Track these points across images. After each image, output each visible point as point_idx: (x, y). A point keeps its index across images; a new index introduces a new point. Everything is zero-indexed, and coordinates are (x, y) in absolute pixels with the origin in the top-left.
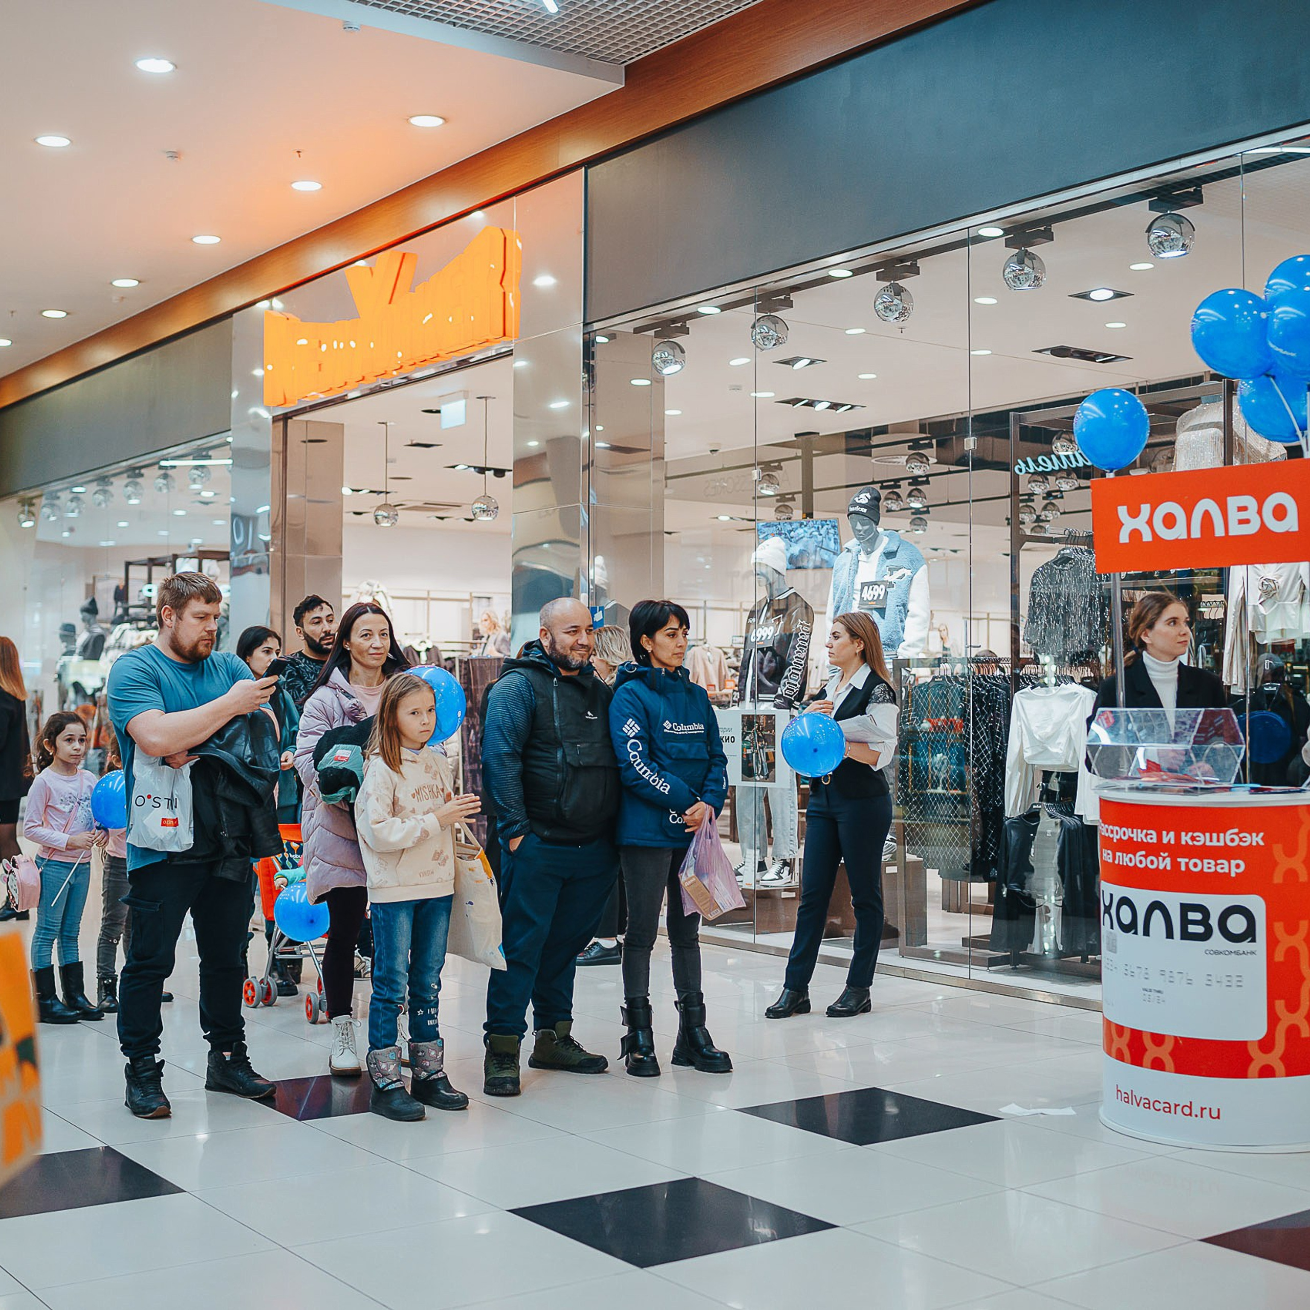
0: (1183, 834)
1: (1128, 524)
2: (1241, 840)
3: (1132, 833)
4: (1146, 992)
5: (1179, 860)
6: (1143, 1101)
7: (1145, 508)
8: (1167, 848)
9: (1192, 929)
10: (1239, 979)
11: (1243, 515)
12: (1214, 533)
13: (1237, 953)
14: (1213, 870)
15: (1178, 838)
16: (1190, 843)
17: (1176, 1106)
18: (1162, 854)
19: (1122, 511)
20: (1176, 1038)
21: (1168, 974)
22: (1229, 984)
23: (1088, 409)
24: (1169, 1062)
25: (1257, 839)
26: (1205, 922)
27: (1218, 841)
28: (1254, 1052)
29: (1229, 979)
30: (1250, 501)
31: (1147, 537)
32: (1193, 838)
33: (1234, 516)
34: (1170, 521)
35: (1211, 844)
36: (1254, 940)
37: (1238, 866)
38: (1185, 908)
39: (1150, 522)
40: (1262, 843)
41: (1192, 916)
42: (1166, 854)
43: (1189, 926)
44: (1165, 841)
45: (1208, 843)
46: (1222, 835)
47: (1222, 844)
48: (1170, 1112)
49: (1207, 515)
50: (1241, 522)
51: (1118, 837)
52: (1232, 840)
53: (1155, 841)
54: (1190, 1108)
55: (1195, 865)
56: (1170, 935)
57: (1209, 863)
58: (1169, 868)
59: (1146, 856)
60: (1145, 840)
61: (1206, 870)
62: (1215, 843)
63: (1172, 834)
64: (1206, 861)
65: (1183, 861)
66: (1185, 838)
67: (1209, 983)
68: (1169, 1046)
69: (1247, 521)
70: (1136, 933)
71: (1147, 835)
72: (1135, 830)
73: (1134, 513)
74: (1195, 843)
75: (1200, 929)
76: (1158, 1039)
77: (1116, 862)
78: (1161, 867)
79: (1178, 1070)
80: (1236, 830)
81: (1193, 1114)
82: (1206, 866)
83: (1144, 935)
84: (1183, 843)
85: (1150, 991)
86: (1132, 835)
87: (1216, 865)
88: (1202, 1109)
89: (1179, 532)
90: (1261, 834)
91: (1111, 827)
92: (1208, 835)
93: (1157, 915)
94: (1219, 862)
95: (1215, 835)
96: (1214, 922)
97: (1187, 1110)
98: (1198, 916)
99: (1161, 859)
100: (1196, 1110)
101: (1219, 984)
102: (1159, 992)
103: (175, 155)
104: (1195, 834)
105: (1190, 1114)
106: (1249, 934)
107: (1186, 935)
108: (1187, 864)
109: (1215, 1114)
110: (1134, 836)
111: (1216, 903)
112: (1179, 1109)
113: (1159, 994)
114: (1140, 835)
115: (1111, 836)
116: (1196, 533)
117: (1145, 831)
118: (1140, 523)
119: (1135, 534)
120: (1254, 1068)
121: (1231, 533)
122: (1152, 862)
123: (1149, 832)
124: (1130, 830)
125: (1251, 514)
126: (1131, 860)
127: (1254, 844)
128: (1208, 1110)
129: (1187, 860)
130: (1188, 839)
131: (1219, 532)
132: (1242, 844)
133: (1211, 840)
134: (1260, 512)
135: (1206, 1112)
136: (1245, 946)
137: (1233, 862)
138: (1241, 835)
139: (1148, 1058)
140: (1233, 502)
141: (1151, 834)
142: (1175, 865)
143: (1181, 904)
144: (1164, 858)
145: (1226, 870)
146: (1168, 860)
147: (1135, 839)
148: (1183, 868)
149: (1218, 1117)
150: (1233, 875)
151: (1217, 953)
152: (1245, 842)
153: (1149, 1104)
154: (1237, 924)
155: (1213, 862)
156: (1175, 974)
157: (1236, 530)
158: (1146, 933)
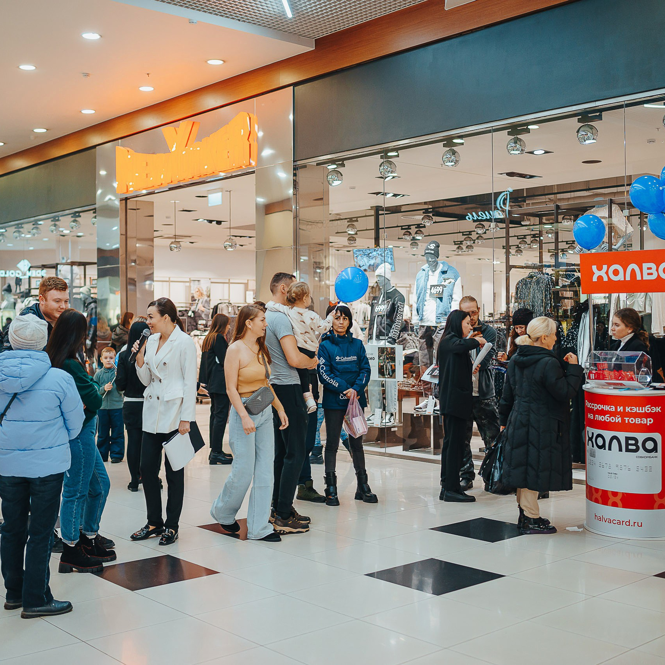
0: (627, 407)
1: (597, 273)
2: (652, 410)
3: (604, 407)
4: (609, 474)
5: (625, 418)
6: (608, 520)
7: (605, 267)
8: (620, 413)
9: (630, 447)
10: (650, 468)
11: (650, 271)
12: (636, 279)
13: (649, 457)
14: (640, 422)
15: (624, 409)
16: (630, 411)
17: (623, 522)
18: (617, 416)
19: (594, 268)
20: (623, 493)
21: (619, 466)
22: (646, 470)
23: (580, 223)
24: (620, 503)
25: (658, 409)
26: (636, 444)
27: (642, 410)
28: (656, 498)
29: (646, 468)
30: (653, 266)
31: (606, 279)
32: (631, 409)
33: (645, 271)
34: (616, 273)
35: (639, 412)
36: (656, 452)
37: (650, 421)
38: (627, 439)
39: (607, 273)
40: (660, 411)
41: (630, 442)
42: (619, 416)
43: (629, 446)
44: (619, 410)
45: (638, 411)
46: (644, 408)
47: (644, 411)
48: (620, 524)
49: (633, 271)
50: (649, 274)
51: (596, 408)
52: (648, 410)
53: (614, 410)
54: (629, 522)
55: (632, 421)
56: (620, 450)
57: (638, 420)
58: (620, 422)
59: (610, 417)
60: (609, 410)
61: (637, 423)
62: (641, 411)
63: (622, 408)
64: (637, 419)
65: (627, 419)
66: (628, 409)
67: (638, 470)
68: (620, 497)
69: (651, 274)
70: (605, 449)
71: (610, 408)
72: (605, 406)
73: (600, 269)
74: (632, 411)
75: (634, 447)
76: (615, 494)
77: (596, 419)
78: (617, 421)
79: (624, 507)
80: (650, 406)
81: (631, 525)
82: (637, 421)
83: (609, 450)
84: (627, 411)
85: (611, 473)
86: (603, 408)
87: (641, 420)
88: (634, 523)
89: (620, 277)
90: (660, 407)
91: (593, 404)
92: (637, 408)
93: (615, 441)
94: (642, 419)
95: (641, 408)
96: (640, 444)
97: (628, 523)
98: (633, 442)
99: (617, 418)
100: (632, 523)
101: (642, 470)
102: (615, 474)
103: (87, 75)
104: (632, 408)
105: (629, 525)
106: (655, 449)
107: (628, 450)
108: (628, 420)
109: (640, 525)
110: (604, 408)
111: (641, 437)
112: (624, 523)
113: (616, 475)
114: (607, 408)
115: (593, 408)
116: (628, 278)
117: (609, 406)
118: (602, 273)
119: (600, 278)
120: (656, 505)
121: (644, 279)
122: (613, 419)
123: (611, 407)
124: (602, 405)
125: (654, 271)
126: (603, 418)
127: (657, 411)
128: (637, 523)
129: (628, 418)
130: (629, 409)
131: (639, 278)
132: (652, 411)
133: (639, 410)
134: (657, 270)
135: (636, 524)
136: (653, 454)
137: (648, 419)
138: (652, 408)
139: (610, 502)
140: (645, 266)
141: (612, 407)
142: (623, 420)
143: (626, 437)
144: (618, 418)
145: (645, 423)
146: (620, 419)
147: (605, 410)
148: (627, 422)
149: (641, 526)
150: (648, 424)
151: (641, 457)
152: (653, 410)
153: (611, 521)
154: (650, 445)
155: (640, 419)
156: (623, 466)
157: (646, 277)
158: (610, 449)
